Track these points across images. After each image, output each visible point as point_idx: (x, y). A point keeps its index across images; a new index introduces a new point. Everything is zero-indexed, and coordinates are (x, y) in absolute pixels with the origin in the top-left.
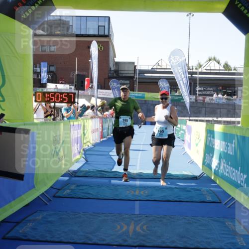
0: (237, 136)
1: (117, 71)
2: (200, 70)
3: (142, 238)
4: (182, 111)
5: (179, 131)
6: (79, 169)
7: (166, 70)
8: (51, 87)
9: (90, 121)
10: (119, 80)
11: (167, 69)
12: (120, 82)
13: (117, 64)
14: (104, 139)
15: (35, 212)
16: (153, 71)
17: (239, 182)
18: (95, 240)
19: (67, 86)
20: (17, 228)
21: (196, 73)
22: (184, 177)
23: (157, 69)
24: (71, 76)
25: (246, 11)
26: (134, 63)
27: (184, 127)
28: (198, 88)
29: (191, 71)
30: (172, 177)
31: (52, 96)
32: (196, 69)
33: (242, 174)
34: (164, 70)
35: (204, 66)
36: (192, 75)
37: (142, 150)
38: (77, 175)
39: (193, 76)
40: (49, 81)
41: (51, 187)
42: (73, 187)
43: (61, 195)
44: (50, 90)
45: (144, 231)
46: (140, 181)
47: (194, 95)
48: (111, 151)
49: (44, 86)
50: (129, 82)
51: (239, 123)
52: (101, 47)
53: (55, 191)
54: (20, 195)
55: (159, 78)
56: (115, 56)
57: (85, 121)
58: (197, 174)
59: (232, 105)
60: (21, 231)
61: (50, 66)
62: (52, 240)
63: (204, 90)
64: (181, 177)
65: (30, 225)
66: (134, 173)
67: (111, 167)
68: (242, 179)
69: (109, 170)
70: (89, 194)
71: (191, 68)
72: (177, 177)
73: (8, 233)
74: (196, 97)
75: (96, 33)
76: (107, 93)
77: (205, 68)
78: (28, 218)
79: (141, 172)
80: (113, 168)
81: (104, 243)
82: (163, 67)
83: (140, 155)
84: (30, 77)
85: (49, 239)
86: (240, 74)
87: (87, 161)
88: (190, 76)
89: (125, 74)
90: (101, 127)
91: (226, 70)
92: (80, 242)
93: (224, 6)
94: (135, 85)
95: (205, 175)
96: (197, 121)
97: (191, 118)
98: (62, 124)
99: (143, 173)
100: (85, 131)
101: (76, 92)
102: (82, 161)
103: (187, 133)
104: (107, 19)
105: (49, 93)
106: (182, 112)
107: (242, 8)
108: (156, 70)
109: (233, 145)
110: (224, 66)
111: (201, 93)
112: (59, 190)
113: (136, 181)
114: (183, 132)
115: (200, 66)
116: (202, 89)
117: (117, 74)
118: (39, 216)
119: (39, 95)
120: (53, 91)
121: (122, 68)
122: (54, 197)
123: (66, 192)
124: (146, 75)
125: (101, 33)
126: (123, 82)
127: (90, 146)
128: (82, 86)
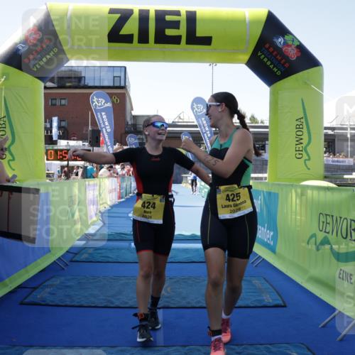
0: (263, 192)
1: (134, 125)
3: (167, 300)
5: (203, 189)
6: (96, 233)
7: (188, 124)
8: (63, 144)
9: (107, 180)
10: (137, 135)
11: (189, 122)
12: (138, 137)
13: (135, 117)
14: (122, 200)
15: (52, 278)
16: (174, 125)
17: (266, 240)
18: (117, 303)
19: (80, 143)
20: (34, 293)
24: (84, 132)
25: (269, 63)
31: (65, 153)
33: (268, 231)
34: (186, 124)
38: (94, 238)
40: (60, 137)
41: (67, 252)
42: (91, 251)
43: (78, 259)
44: (61, 148)
45: (168, 293)
48: (130, 213)
49: (55, 143)
51: (266, 178)
52: (117, 100)
53: (71, 255)
54: (35, 260)
55: (181, 133)
56: (132, 110)
57: (101, 180)
59: (260, 161)
60: (38, 297)
61: (61, 121)
62: (73, 304)
65: (48, 290)
68: (268, 236)
69: (129, 233)
70: (108, 257)
73: (25, 299)
75: (111, 84)
78: (46, 284)
81: (127, 306)
82: (185, 120)
84: (42, 133)
85: (68, 303)
86: (266, 127)
90: (119, 187)
91: (252, 123)
92: (103, 305)
93: (247, 57)
98: (77, 184)
101: (91, 148)
104: (123, 69)
105: (61, 150)
107: (265, 60)
108: (177, 123)
109: (259, 202)
110: (250, 119)
112: (76, 254)
117: (135, 129)
118: (56, 281)
119: (51, 153)
120: (65, 148)
121: (139, 122)
122: (71, 261)
123: (84, 256)
125: (117, 84)
127: (108, 207)
128: (97, 142)
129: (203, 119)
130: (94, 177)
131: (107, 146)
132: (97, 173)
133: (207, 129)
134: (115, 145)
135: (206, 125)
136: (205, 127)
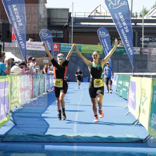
2: (145, 18)
4: (125, 65)
6: (7, 134)
7: (106, 18)
9: (18, 77)
11: (107, 16)
12: (52, 32)
14: (34, 99)
16: (90, 19)
21: (140, 21)
22: (128, 141)
23: (95, 16)
26: (68, 10)
27: (127, 84)
28: (143, 38)
29: (135, 18)
30: (114, 141)
32: (141, 16)
34: (103, 18)
35: (150, 12)
36: (136, 23)
37: (79, 111)
38: (4, 140)
39: (138, 24)
46: (77, 145)
47: (138, 47)
48: (43, 113)
50: (62, 32)
55: (97, 28)
56: (46, 2)
57: (13, 77)
58: (143, 137)
63: (150, 41)
64: (124, 141)
66: (70, 137)
67: (44, 130)
69: (42, 134)
71: (135, 15)
72: (120, 140)
74: (141, 49)
76: (37, 45)
77: (151, 15)
79: (79, 136)
80: (46, 132)
82: (103, 14)
83: (77, 116)
87: (16, 124)
88: (133, 24)
89: (58, 22)
90: (31, 85)
94: (70, 36)
95: (152, 138)
96: (142, 76)
97: (135, 74)
99: (81, 137)
100: (13, 90)
102: (10, 125)
103: (130, 91)
106: (125, 67)
108: (94, 18)
111: (146, 44)
113: (73, 145)
114: (125, 90)
115: (146, 12)
116: (148, 39)
117: (49, 23)
121: (54, 16)
124: (82, 23)
126: (55, 32)
127: (19, 107)
128: (8, 37)
129: (120, 13)
130: (5, 74)
131: (19, 41)
132: (9, 69)
133: (124, 24)
134: (27, 40)
135: (123, 20)
136: (121, 22)
